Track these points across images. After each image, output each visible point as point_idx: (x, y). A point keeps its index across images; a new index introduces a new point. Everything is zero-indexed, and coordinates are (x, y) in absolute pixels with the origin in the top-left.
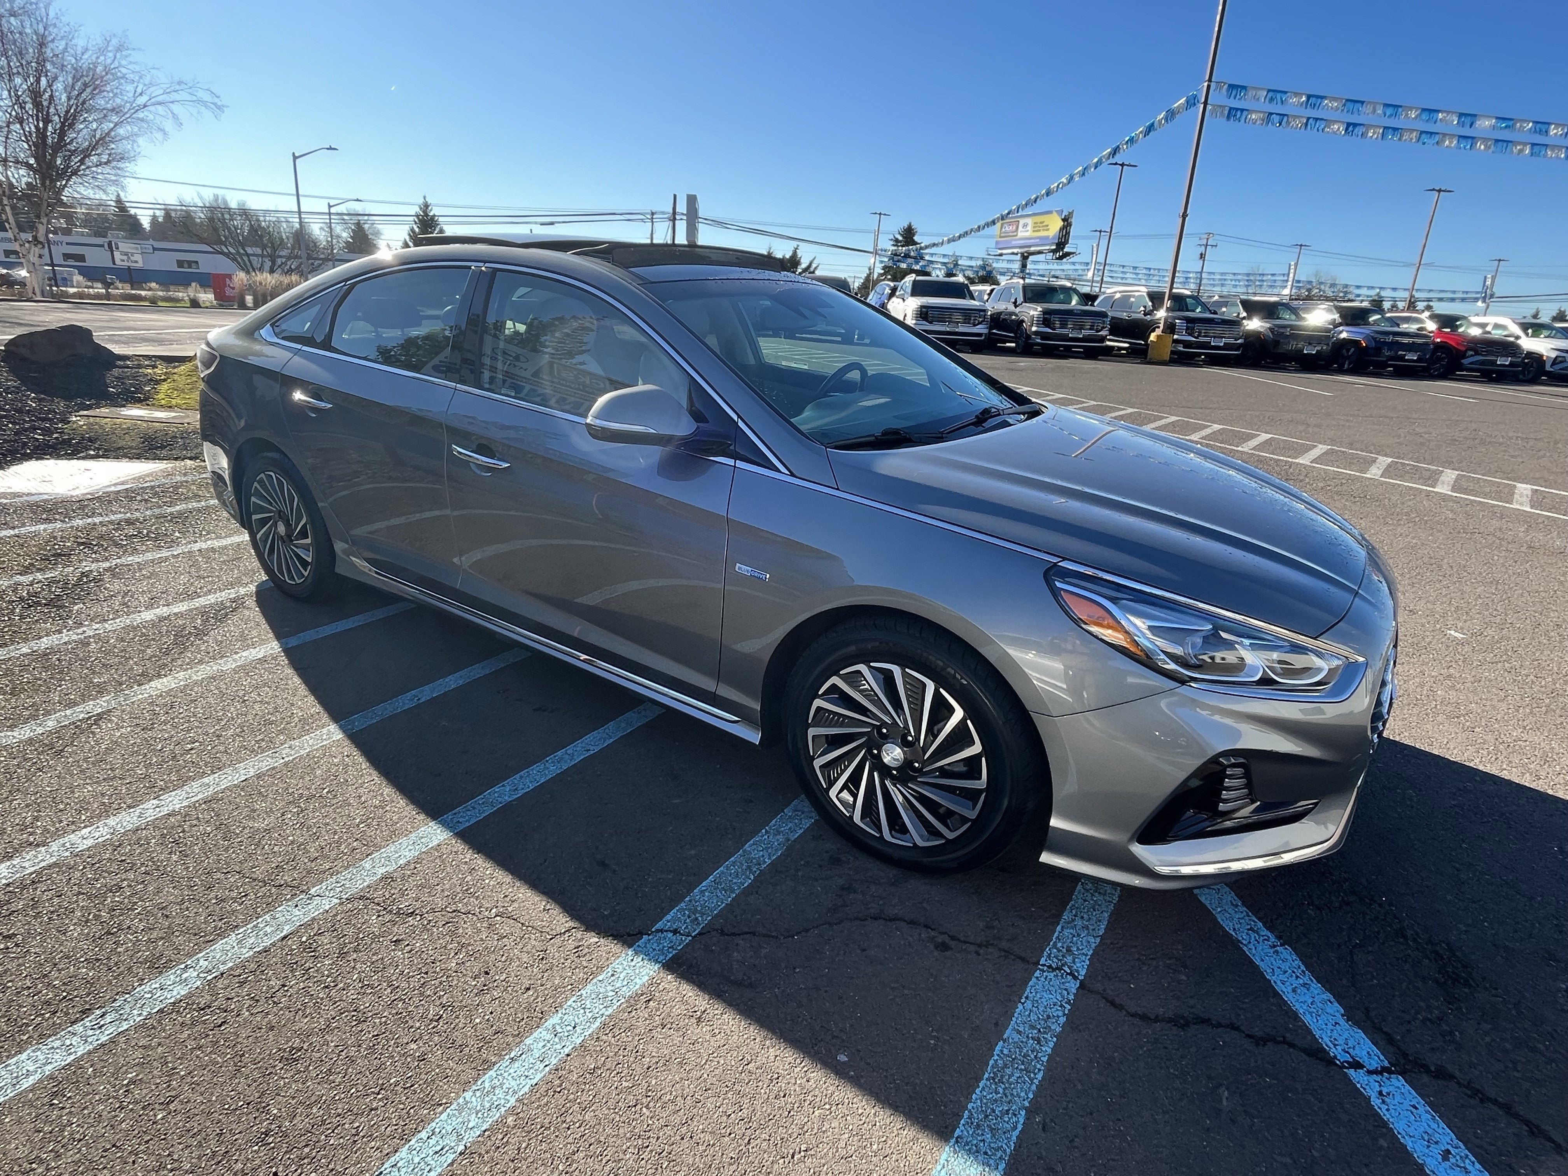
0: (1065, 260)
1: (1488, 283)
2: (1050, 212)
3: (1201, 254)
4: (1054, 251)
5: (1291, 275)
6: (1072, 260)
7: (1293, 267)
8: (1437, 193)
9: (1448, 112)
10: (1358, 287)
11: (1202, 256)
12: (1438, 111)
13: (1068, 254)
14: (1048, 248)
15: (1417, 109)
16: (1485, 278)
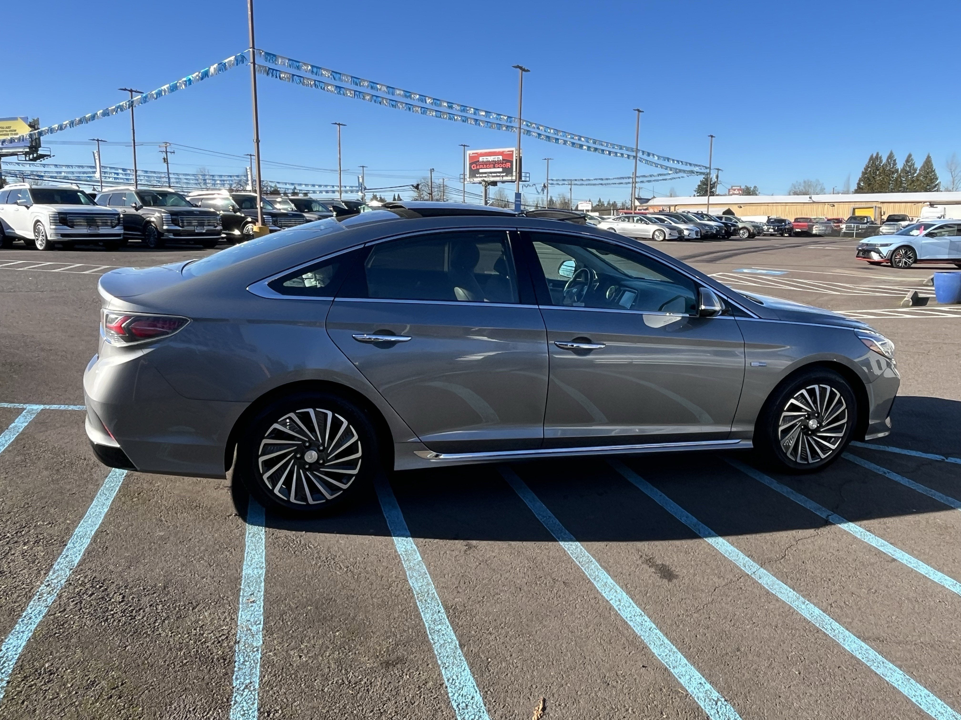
0: (38, 162)
1: (361, 180)
2: (15, 119)
3: (164, 159)
4: (26, 154)
5: (249, 177)
6: (43, 162)
7: (249, 170)
8: (338, 126)
9: (382, 85)
10: (300, 185)
11: (165, 160)
12: (378, 84)
13: (42, 156)
14: (22, 150)
15: (367, 81)
16: (358, 177)
